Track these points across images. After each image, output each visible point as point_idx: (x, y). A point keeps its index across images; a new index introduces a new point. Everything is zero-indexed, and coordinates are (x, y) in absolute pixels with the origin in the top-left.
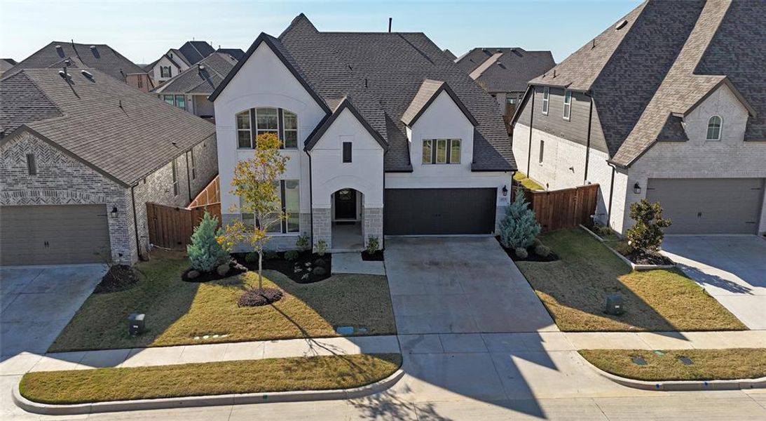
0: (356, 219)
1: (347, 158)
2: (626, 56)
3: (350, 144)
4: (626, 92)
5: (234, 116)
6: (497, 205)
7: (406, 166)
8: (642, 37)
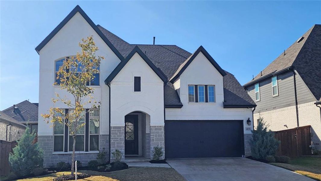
0: (138, 154)
1: (137, 88)
2: (310, 50)
3: (140, 78)
4: (316, 67)
5: (54, 62)
6: (245, 133)
7: (177, 103)
8: (316, 42)
